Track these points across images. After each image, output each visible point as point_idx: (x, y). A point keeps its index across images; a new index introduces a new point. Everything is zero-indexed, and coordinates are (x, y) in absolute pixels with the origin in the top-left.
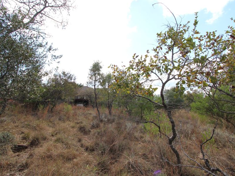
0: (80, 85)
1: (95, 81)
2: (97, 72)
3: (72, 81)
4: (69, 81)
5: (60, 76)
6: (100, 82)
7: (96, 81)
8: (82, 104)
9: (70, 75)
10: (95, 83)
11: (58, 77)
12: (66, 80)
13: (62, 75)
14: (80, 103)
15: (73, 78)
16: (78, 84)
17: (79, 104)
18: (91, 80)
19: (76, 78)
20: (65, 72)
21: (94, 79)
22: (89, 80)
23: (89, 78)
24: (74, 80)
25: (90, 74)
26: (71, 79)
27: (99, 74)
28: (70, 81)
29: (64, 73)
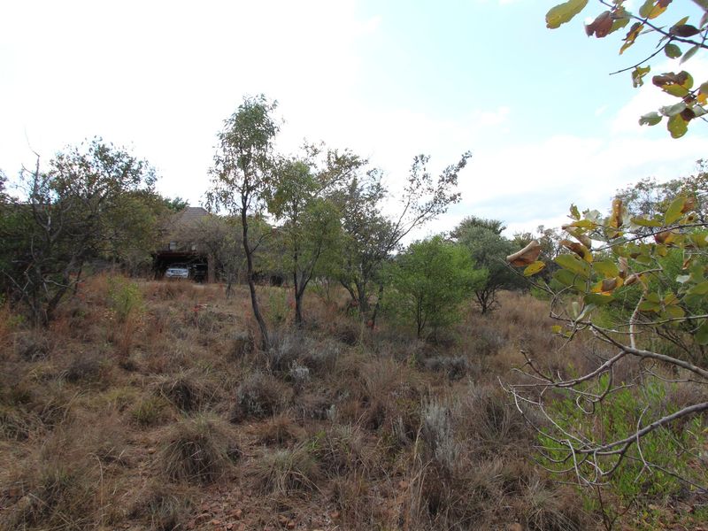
0: (175, 204)
1: (248, 189)
2: (253, 150)
3: (142, 186)
4: (130, 186)
5: (84, 164)
6: (266, 193)
7: (250, 189)
8: (185, 267)
9: (131, 161)
10: (244, 199)
11: (76, 168)
12: (111, 182)
13: (90, 159)
14: (180, 267)
15: (144, 176)
16: (167, 201)
17: (173, 267)
18: (224, 186)
19: (157, 175)
20: (108, 150)
21: (240, 183)
22: (215, 185)
23: (218, 178)
24: (151, 181)
25: (223, 158)
26: (136, 180)
27: (263, 162)
28: (132, 188)
29: (102, 153)
